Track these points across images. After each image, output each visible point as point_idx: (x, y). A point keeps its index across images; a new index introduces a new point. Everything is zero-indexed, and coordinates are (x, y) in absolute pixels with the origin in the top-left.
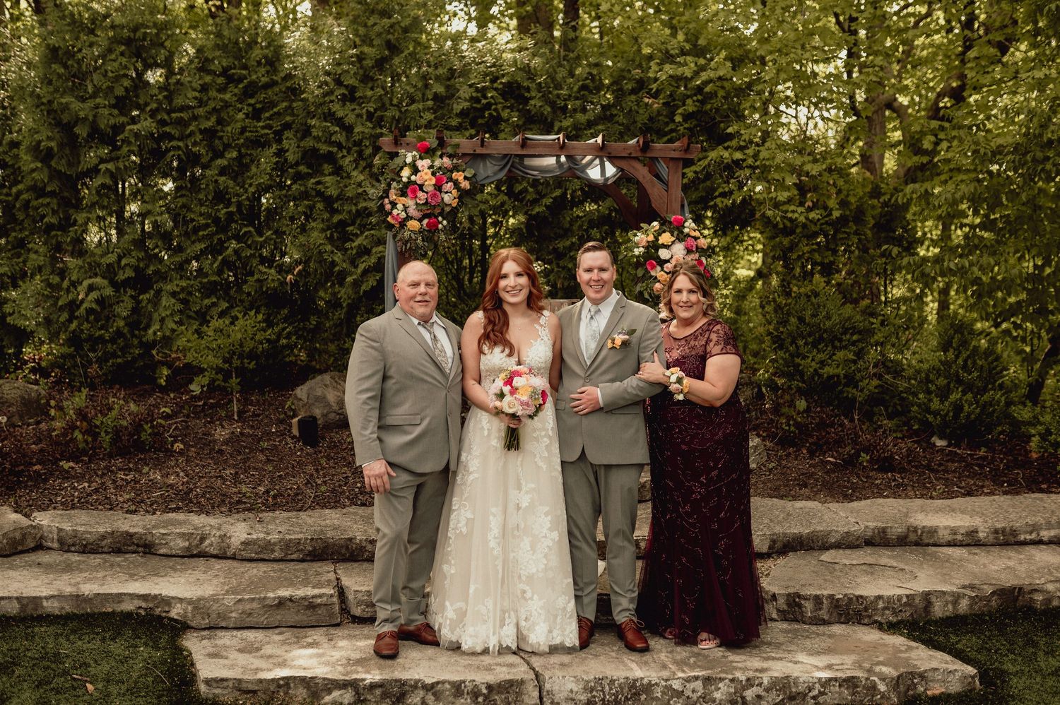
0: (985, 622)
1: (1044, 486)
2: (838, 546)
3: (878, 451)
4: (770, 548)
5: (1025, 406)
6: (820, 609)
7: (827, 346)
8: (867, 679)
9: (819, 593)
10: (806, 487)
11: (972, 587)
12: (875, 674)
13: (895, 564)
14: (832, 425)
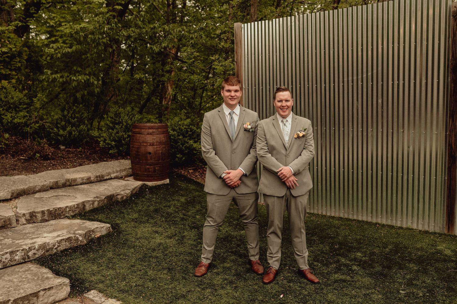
0: (104, 209)
1: (105, 159)
2: (40, 191)
3: (43, 152)
4: (11, 196)
5: (95, 130)
6: (44, 216)
7: (12, 110)
8: (75, 237)
9: (43, 209)
10: (15, 169)
11: (97, 197)
12: (77, 234)
13: (65, 194)
14: (21, 143)
